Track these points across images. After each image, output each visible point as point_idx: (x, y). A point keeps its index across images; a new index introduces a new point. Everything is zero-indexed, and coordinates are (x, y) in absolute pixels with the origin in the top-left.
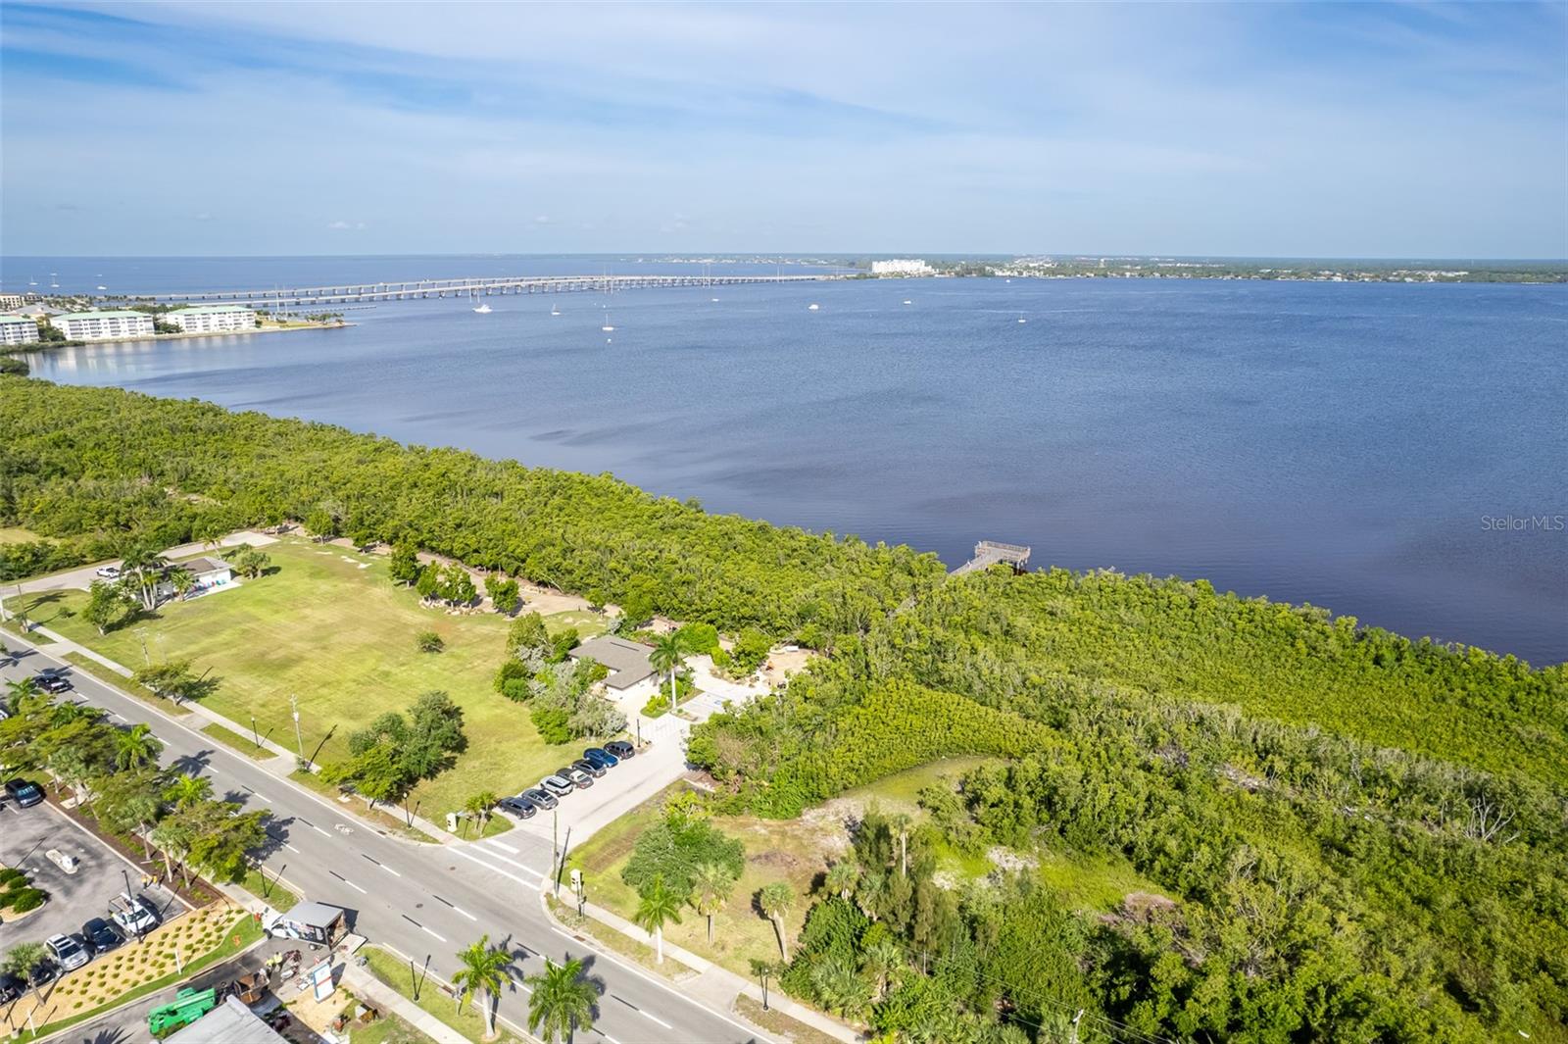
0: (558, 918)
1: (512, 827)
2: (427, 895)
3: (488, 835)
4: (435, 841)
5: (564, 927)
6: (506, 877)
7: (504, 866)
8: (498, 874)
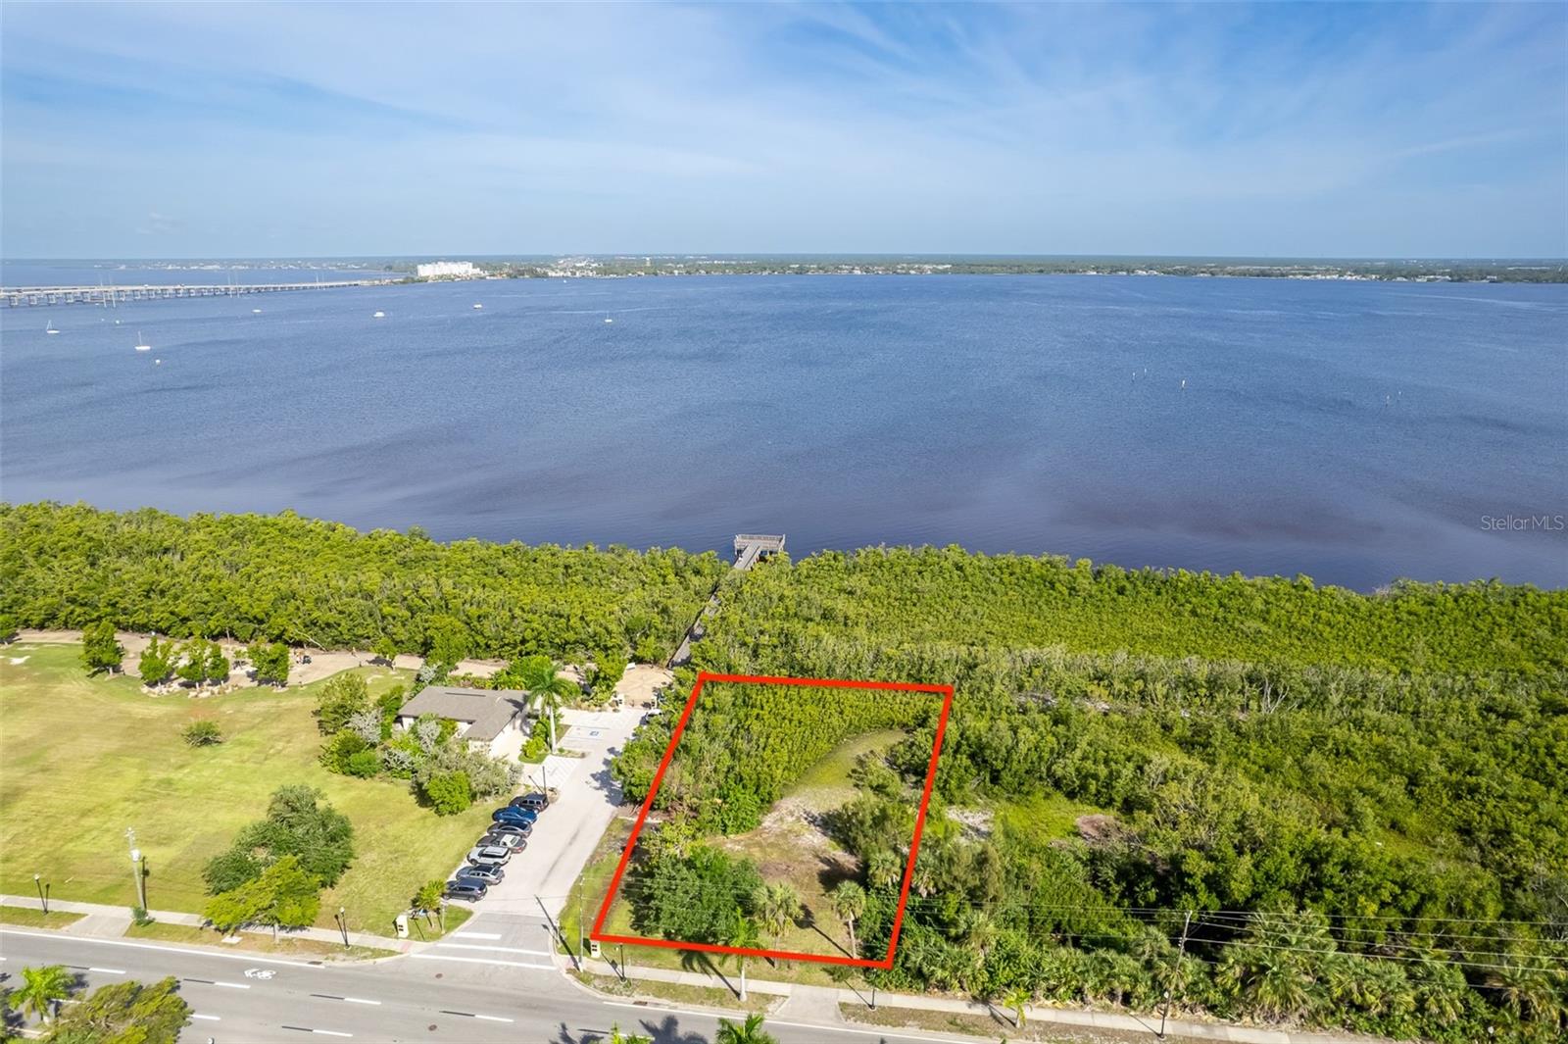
0: (602, 990)
1: (469, 914)
2: (433, 1013)
3: (449, 929)
4: (391, 953)
5: (615, 997)
6: (508, 967)
7: (495, 955)
8: (497, 967)
